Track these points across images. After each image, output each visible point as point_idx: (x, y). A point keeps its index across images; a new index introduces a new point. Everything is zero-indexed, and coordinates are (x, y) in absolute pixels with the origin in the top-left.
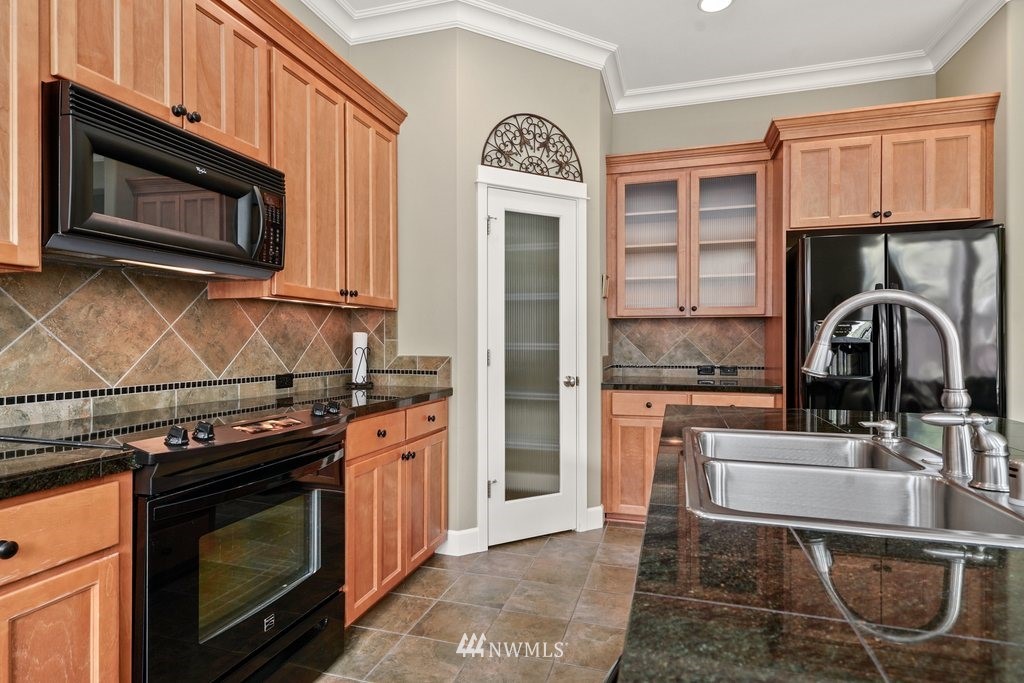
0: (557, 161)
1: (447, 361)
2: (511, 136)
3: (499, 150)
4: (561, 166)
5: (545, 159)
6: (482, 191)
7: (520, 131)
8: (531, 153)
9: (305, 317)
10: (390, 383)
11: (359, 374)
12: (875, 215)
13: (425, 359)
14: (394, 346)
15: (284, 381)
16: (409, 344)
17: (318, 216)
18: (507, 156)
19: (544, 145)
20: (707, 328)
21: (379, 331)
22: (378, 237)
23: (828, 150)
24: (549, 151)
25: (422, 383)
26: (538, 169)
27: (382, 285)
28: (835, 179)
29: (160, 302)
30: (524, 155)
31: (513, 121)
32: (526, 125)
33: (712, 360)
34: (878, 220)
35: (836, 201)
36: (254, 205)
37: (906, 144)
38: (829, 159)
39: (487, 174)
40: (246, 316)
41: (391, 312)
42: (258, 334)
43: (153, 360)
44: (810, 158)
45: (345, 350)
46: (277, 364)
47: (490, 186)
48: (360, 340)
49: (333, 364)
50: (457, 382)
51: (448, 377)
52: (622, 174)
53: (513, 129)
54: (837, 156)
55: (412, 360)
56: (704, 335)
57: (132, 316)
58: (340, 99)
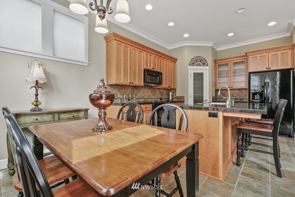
0: (203, 63)
1: (184, 97)
2: (194, 60)
3: (192, 63)
4: (204, 64)
5: (200, 63)
6: (189, 70)
7: (196, 59)
8: (198, 63)
9: (163, 90)
10: (175, 100)
11: (171, 99)
12: (267, 69)
13: (180, 96)
14: (176, 94)
15: (161, 99)
16: (178, 94)
17: (166, 77)
18: (194, 64)
19: (200, 61)
20: (237, 91)
21: (173, 92)
22: (173, 78)
23: (257, 57)
24: (201, 62)
25: (180, 100)
26: (199, 65)
27: (174, 85)
28: (258, 62)
29: (149, 89)
30: (197, 63)
31: (195, 58)
32: (197, 58)
33: (238, 97)
34: (268, 69)
35: (259, 66)
36: (159, 77)
37: (274, 54)
38: (257, 58)
39: (190, 67)
40: (157, 90)
41: (175, 89)
42: (158, 93)
43: (148, 95)
44: (253, 58)
45: (168, 95)
46: (160, 96)
47: (191, 69)
48: (171, 93)
49: (167, 97)
50: (185, 100)
51: (184, 99)
52: (217, 63)
53: (195, 59)
54: (259, 58)
55: (178, 97)
56: (236, 93)
57: (147, 90)
58: (168, 60)
